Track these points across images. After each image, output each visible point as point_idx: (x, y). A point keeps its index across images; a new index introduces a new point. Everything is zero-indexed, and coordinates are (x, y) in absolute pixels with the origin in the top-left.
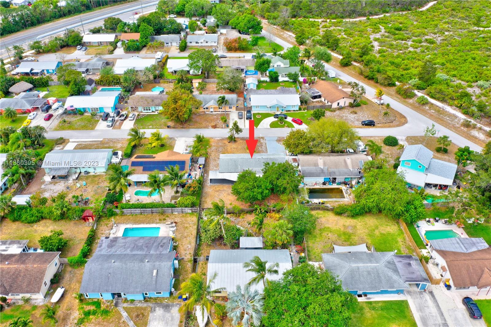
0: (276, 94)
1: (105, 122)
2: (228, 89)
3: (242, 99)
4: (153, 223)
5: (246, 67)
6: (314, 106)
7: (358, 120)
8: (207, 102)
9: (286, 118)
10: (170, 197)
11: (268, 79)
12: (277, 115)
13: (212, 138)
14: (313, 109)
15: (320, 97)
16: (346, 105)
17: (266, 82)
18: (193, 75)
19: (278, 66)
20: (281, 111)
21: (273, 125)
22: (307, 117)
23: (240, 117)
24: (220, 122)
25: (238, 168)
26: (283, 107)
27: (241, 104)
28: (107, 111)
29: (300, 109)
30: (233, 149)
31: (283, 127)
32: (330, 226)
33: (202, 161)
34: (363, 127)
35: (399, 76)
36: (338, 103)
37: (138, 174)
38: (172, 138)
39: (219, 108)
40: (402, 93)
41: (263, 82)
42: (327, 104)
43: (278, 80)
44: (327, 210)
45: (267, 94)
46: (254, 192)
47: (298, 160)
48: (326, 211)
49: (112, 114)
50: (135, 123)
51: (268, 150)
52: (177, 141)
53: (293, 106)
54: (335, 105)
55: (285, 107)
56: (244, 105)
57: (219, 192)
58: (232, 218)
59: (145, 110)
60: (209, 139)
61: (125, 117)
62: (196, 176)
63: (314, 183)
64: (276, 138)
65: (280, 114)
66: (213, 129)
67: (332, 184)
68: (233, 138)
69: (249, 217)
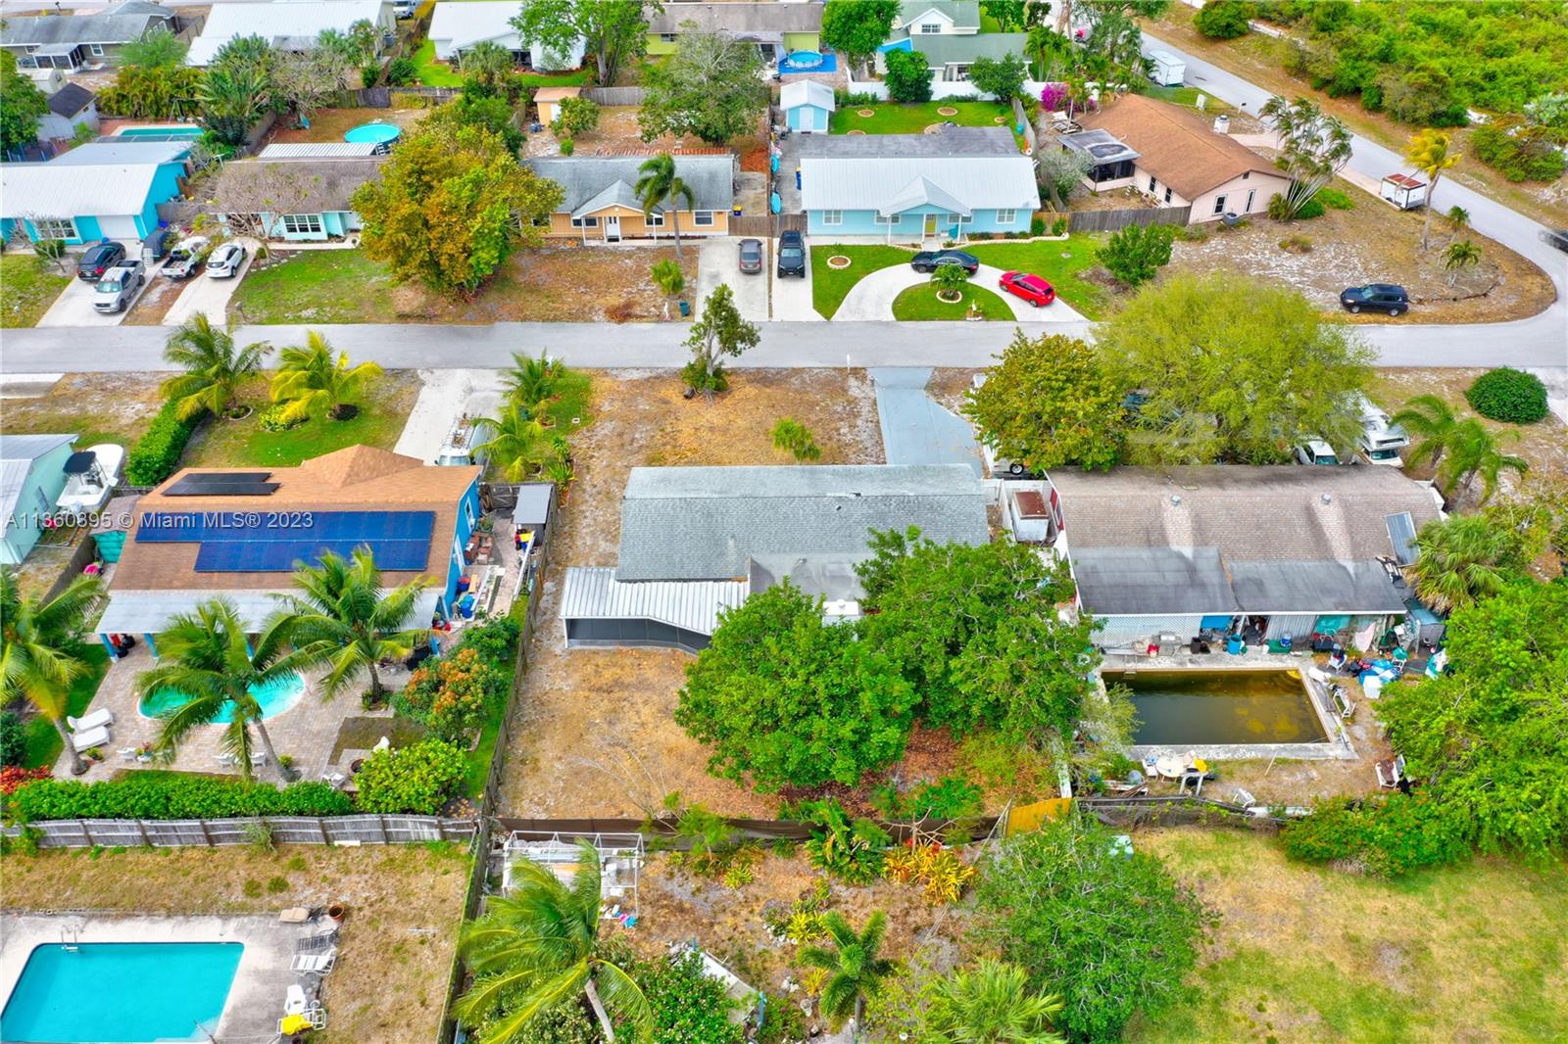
0: (922, 156)
1: (91, 289)
2: (694, 130)
3: (760, 177)
4: (205, 911)
5: (784, 34)
6: (1104, 215)
7: (1320, 284)
8: (588, 192)
9: (972, 272)
10: (336, 725)
11: (881, 90)
12: (930, 255)
13: (604, 372)
14: (1101, 229)
15: (1127, 168)
16: (1256, 209)
17: (875, 101)
18: (544, 71)
19: (926, 28)
20: (945, 238)
21: (908, 307)
22: (1072, 267)
23: (751, 266)
24: (650, 292)
25: (722, 554)
26: (954, 217)
27: (756, 204)
28: (115, 233)
29: (1038, 228)
30: (706, 435)
31: (958, 314)
32: (1266, 943)
33: (533, 503)
34: (1349, 316)
35: (1477, 79)
36: (1221, 201)
37: (170, 586)
38: (404, 371)
39: (650, 222)
40: (1504, 154)
41: (860, 101)
42: (1164, 205)
43: (929, 94)
44: (1239, 826)
45: (881, 153)
46: (808, 737)
47: (1046, 497)
48: (1235, 834)
49: (134, 251)
50: (236, 295)
51: (887, 446)
52: (424, 389)
53: (1002, 211)
54: (1203, 211)
55: (966, 219)
56: (770, 205)
57: (615, 695)
58: (678, 879)
59: (292, 229)
60: (590, 378)
61: (190, 262)
62: (495, 592)
63: (1147, 643)
64: (926, 376)
65: (942, 253)
66: (615, 327)
67: (1244, 650)
68: (710, 372)
69: (782, 878)
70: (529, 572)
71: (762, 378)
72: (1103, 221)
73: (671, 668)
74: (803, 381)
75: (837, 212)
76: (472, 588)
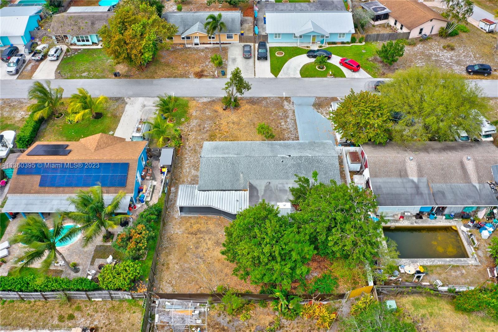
0: (311, 12)
1: (5, 64)
3: (250, 19)
4: (44, 327)
6: (378, 35)
7: (458, 63)
8: (187, 25)
9: (329, 58)
10: (93, 248)
12: (314, 51)
13: (193, 99)
14: (377, 40)
15: (386, 16)
16: (433, 33)
20: (319, 44)
21: (306, 72)
22: (366, 56)
23: (247, 55)
24: (210, 66)
25: (238, 180)
26: (323, 36)
27: (249, 30)
28: (14, 42)
29: (353, 40)
30: (231, 125)
31: (324, 75)
34: (469, 76)
36: (421, 30)
38: (119, 98)
39: (210, 38)
42: (400, 31)
44: (437, 296)
45: (295, 10)
47: (360, 153)
48: (435, 300)
49: (22, 50)
50: (59, 67)
51: (299, 130)
52: (127, 106)
53: (340, 34)
54: (415, 34)
55: (326, 37)
56: (254, 31)
57: (198, 236)
58: (222, 316)
59: (79, 41)
60: (188, 101)
61: (42, 54)
62: (153, 192)
63: (399, 216)
64: (313, 100)
65: (318, 50)
66: (198, 80)
67: (436, 218)
68: (233, 100)
69: (262, 316)
70: (166, 184)
71: (252, 101)
72: (378, 38)
73: (219, 224)
74: (267, 103)
75: (279, 34)
76: (144, 191)
